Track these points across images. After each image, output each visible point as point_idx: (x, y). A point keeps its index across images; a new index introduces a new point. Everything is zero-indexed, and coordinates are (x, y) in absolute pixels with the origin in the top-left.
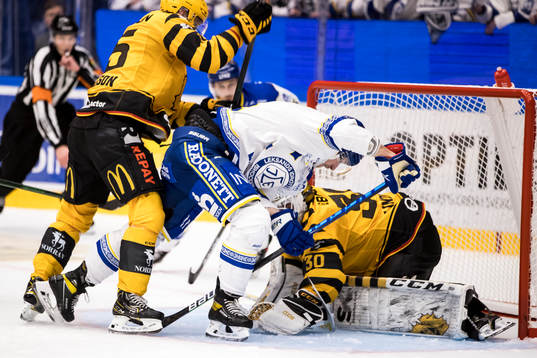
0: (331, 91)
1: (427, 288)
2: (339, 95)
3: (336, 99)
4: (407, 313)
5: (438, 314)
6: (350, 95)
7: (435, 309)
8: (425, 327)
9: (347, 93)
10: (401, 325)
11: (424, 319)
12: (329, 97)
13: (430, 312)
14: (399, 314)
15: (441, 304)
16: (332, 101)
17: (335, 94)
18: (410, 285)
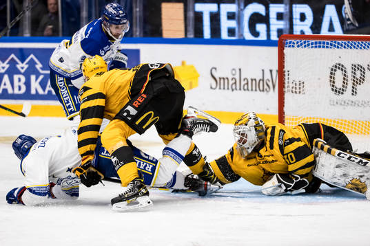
0: (293, 41)
1: (358, 163)
2: (297, 43)
3: (296, 45)
4: (345, 175)
5: (363, 180)
6: (305, 42)
7: (361, 176)
8: (353, 186)
9: (303, 41)
10: (339, 182)
11: (354, 181)
12: (292, 44)
13: (358, 178)
14: (339, 175)
15: (365, 174)
16: (293, 46)
17: (295, 42)
18: (349, 158)
